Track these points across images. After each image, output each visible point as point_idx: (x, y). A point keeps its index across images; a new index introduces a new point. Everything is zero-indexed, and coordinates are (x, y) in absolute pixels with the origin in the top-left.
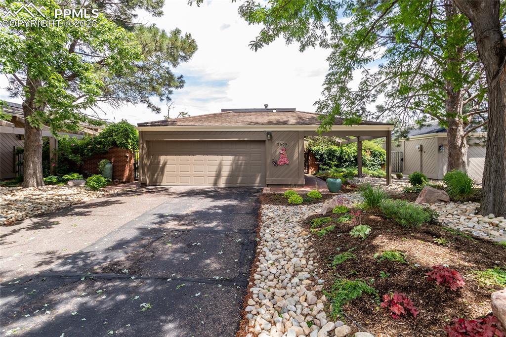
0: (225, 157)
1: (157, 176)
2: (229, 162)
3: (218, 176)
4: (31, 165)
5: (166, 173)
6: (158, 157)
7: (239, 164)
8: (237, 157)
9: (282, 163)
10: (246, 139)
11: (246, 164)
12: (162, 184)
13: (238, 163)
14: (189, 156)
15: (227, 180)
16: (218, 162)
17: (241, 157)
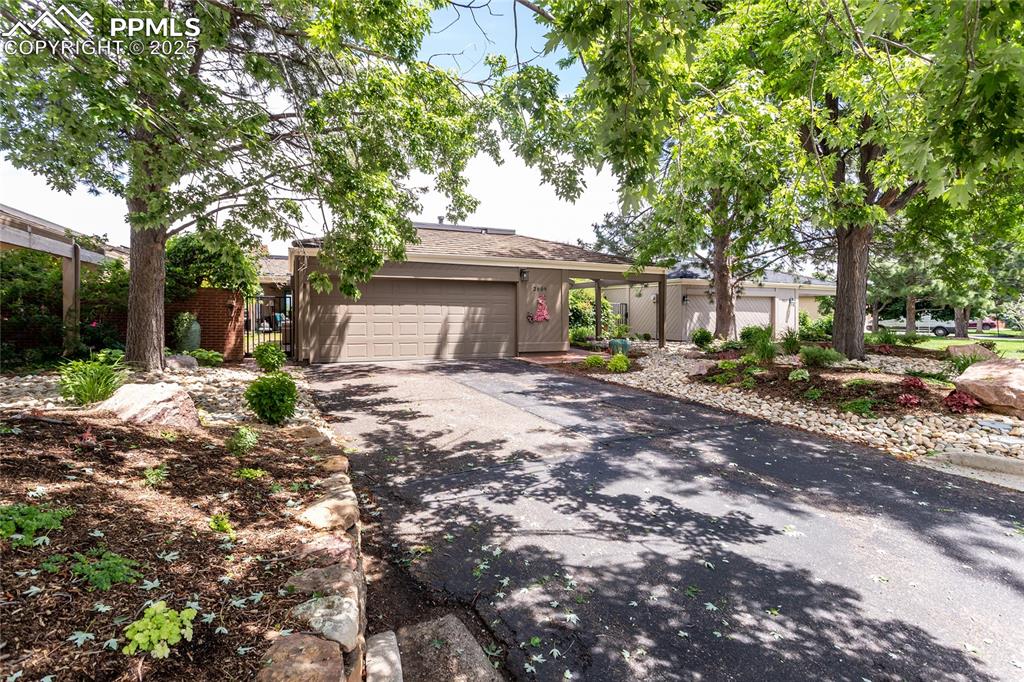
0: (453, 309)
1: (331, 344)
2: (461, 317)
3: (442, 342)
4: (154, 322)
5: (348, 338)
6: (333, 307)
7: (476, 320)
8: (472, 308)
9: (540, 318)
10: (490, 279)
11: (487, 320)
12: (339, 360)
13: (473, 318)
14: (390, 307)
15: (457, 347)
16: (442, 318)
17: (480, 309)
